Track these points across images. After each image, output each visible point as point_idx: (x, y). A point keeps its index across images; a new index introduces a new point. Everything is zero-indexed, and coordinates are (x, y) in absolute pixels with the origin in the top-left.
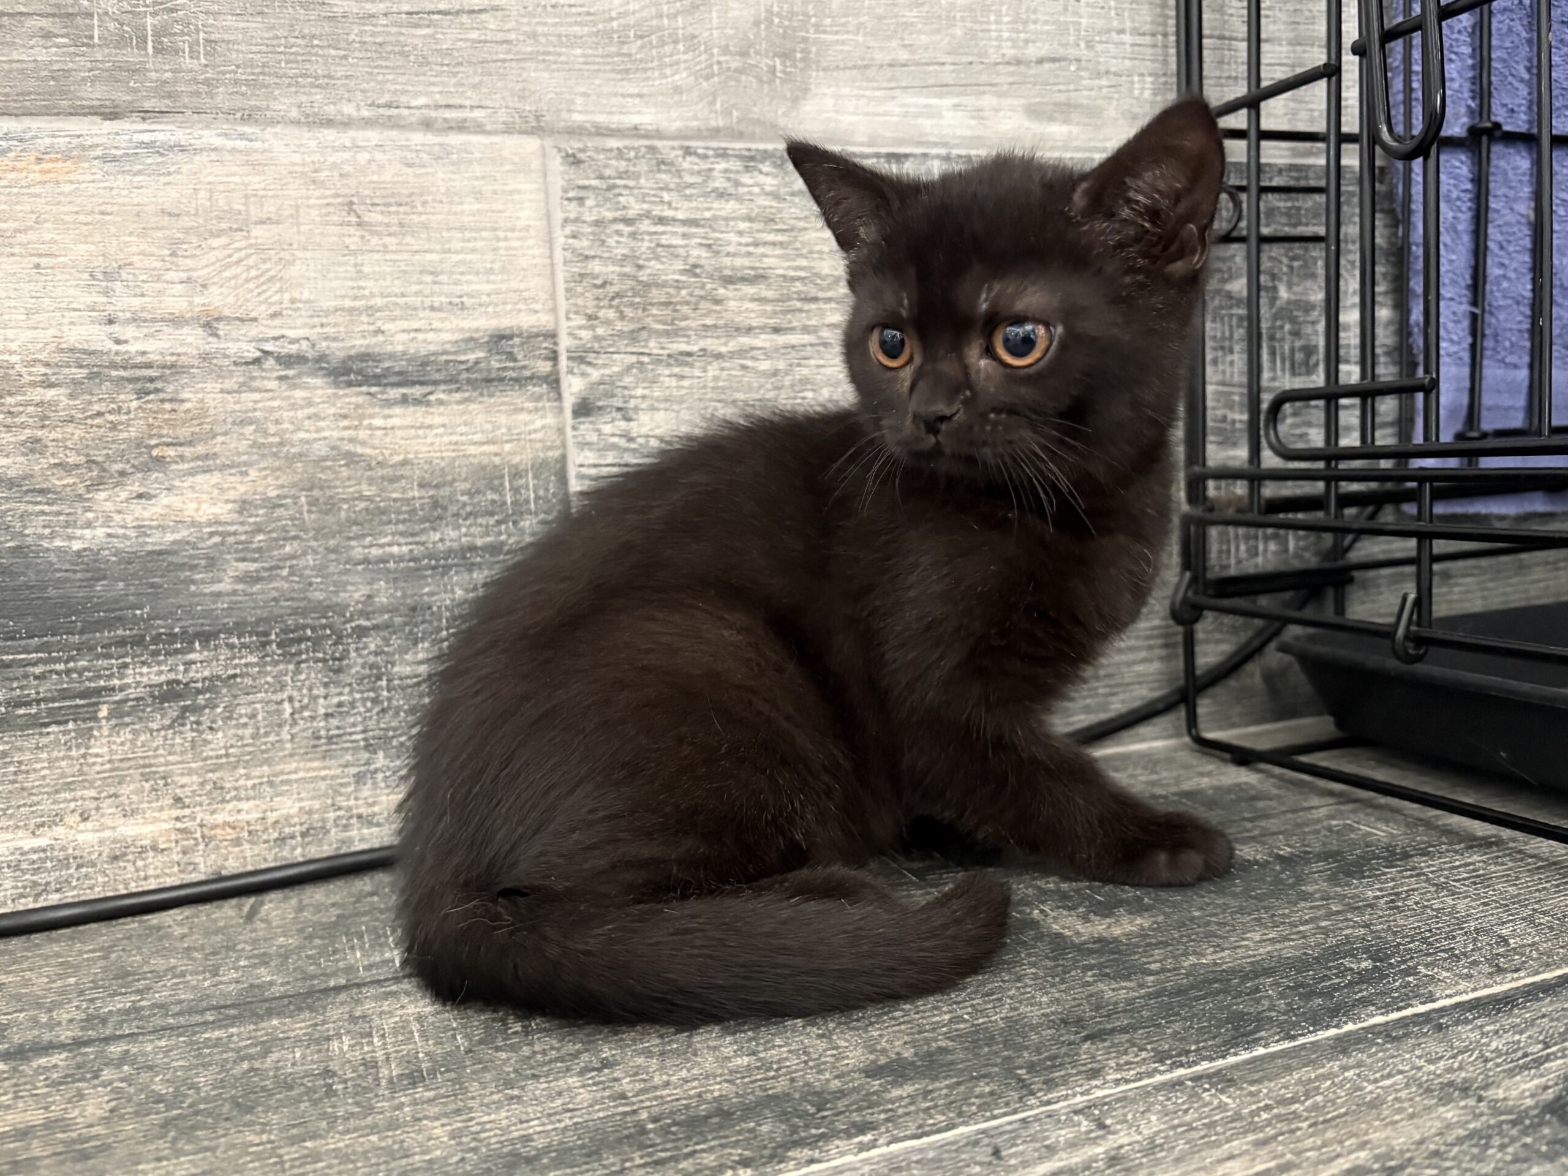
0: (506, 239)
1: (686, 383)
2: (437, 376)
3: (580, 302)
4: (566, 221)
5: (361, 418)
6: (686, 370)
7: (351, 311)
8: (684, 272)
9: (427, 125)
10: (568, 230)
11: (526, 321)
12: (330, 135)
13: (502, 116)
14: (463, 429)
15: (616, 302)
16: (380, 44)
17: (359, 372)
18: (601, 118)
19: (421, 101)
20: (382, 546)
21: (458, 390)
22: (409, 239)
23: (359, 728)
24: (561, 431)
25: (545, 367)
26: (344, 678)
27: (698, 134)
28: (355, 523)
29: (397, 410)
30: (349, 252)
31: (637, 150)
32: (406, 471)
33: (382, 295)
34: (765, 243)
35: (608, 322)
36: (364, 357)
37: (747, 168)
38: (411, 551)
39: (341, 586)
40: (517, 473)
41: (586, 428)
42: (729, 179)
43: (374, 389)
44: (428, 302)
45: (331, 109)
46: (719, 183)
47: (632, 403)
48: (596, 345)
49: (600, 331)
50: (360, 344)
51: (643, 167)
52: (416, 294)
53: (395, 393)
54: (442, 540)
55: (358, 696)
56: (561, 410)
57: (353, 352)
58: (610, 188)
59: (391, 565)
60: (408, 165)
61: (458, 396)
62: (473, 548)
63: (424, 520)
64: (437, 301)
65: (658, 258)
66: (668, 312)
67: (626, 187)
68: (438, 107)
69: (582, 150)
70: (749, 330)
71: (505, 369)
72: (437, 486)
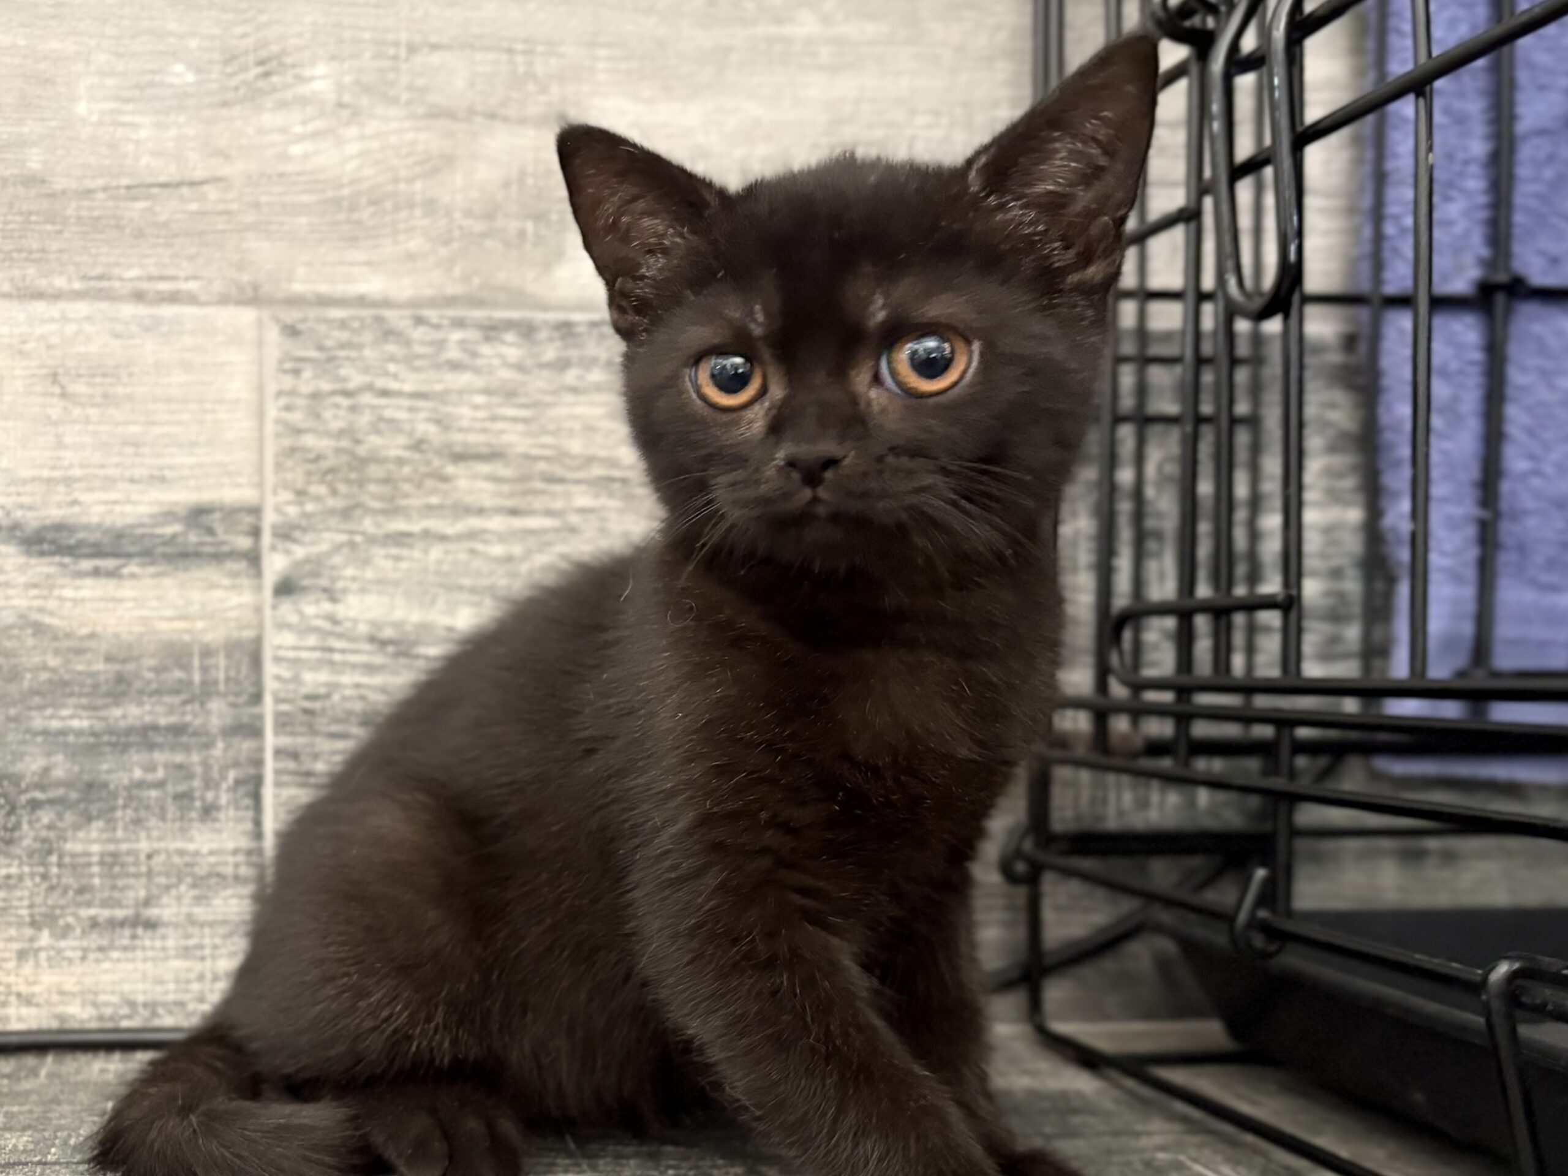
0: (213, 411)
1: (404, 565)
2: (132, 549)
3: (289, 476)
4: (280, 394)
5: (51, 587)
6: (404, 552)
7: (49, 481)
8: (408, 448)
9: (139, 296)
10: (283, 401)
11: (231, 494)
12: (40, 307)
13: (218, 287)
14: (154, 603)
15: (329, 477)
16: (98, 219)
17: (53, 542)
18: (324, 288)
19: (134, 273)
20: (63, 718)
21: (152, 563)
22: (112, 411)
23: (26, 903)
24: (258, 610)
25: (244, 543)
26: (16, 850)
27: (433, 302)
28: (38, 693)
29: (89, 582)
30: (50, 422)
31: (362, 320)
32: (92, 644)
33: (82, 466)
34: (505, 419)
35: (317, 499)
36: (59, 527)
37: (488, 339)
38: (92, 727)
39: (19, 756)
40: (207, 652)
41: (287, 610)
42: (465, 350)
43: (67, 560)
44: (128, 474)
45: (42, 283)
46: (453, 353)
47: (340, 584)
48: (304, 523)
49: (310, 507)
50: (55, 514)
51: (367, 337)
52: (117, 466)
53: (86, 565)
54: (124, 717)
55: (26, 869)
56: (259, 589)
57: (48, 522)
58: (331, 359)
59: (71, 739)
60: (117, 336)
61: (151, 570)
62: (155, 728)
63: (109, 694)
64: (137, 473)
65: (378, 432)
66: (386, 489)
67: (348, 358)
68: (150, 278)
69: (304, 320)
70: (481, 511)
71: (202, 544)
72: (124, 661)
